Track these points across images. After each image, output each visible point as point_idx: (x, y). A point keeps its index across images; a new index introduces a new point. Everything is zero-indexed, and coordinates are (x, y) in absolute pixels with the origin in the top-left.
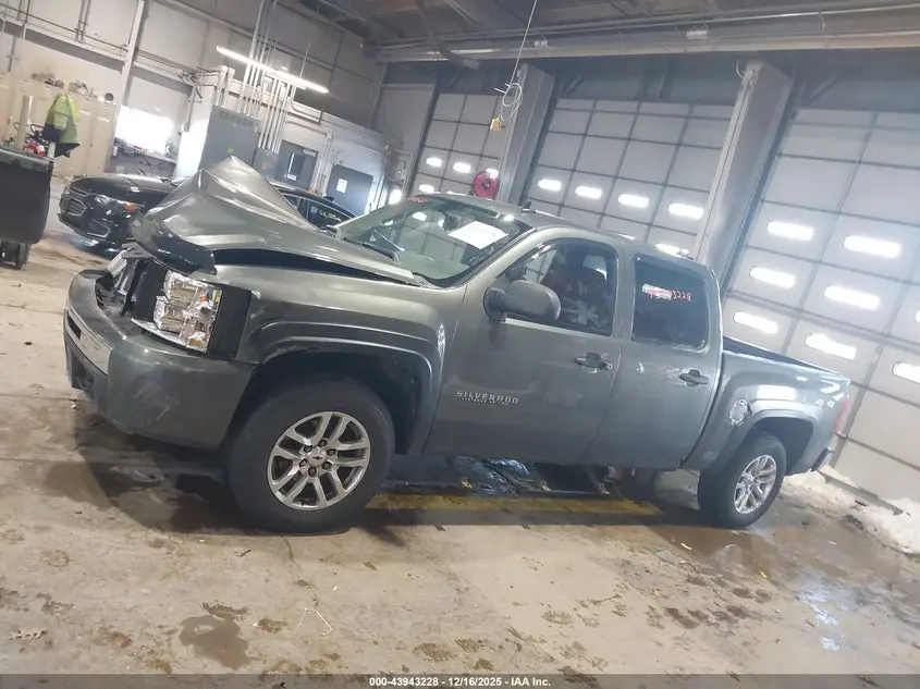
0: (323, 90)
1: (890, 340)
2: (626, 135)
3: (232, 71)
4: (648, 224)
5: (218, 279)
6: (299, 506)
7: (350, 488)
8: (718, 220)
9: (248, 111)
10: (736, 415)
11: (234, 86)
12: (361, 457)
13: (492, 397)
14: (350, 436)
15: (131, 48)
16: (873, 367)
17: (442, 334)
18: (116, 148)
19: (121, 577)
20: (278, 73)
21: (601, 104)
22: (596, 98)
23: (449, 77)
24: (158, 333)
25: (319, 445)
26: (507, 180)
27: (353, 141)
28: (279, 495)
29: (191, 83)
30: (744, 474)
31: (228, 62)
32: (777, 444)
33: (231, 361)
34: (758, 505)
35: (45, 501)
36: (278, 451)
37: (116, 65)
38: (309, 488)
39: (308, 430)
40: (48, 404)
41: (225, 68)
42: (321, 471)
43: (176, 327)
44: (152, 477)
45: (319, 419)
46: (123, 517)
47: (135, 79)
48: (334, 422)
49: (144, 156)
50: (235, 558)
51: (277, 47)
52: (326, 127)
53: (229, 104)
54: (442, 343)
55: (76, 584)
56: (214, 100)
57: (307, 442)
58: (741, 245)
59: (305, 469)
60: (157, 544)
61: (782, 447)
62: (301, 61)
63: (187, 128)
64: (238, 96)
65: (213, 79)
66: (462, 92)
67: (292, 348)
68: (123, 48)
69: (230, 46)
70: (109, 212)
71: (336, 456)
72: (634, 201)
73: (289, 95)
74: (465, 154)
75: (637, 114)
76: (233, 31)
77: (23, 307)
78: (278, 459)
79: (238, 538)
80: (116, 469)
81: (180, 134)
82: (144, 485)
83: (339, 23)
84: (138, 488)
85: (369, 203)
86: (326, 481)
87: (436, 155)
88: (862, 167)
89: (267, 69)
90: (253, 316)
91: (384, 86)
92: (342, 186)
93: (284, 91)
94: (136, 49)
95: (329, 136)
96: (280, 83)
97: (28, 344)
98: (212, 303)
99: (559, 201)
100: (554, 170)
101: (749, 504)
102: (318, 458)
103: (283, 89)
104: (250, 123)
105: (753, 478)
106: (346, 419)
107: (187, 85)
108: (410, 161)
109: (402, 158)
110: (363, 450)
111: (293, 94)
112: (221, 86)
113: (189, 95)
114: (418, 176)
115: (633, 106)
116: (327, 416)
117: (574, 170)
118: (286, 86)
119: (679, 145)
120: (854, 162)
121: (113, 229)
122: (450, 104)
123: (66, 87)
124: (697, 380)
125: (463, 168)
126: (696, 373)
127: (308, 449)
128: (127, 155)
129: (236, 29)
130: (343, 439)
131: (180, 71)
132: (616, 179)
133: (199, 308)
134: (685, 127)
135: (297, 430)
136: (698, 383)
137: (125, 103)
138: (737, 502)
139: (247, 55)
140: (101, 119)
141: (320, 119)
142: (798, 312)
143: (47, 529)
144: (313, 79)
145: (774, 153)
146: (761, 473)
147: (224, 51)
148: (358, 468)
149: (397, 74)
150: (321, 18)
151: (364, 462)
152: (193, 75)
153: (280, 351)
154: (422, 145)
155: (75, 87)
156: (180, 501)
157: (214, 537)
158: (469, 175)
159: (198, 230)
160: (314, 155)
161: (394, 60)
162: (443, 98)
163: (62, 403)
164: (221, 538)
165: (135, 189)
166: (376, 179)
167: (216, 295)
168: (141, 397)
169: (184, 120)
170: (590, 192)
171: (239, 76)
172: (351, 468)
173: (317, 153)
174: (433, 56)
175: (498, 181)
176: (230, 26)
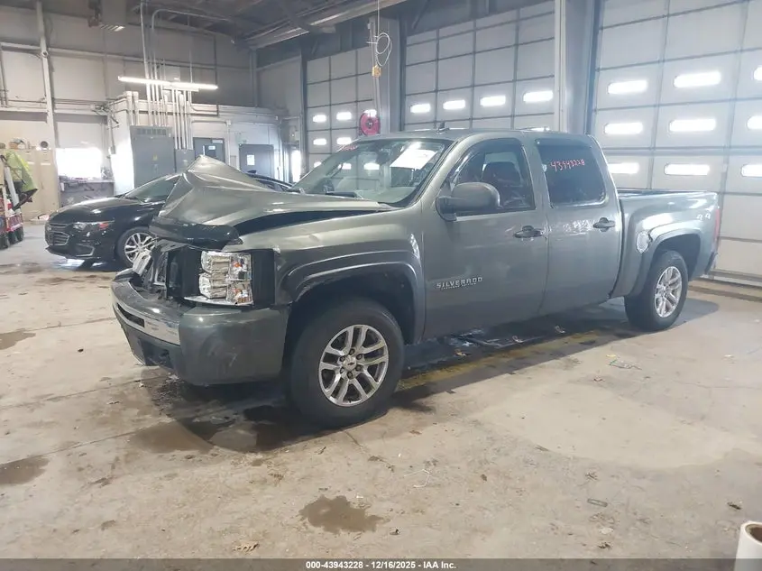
0: (213, 87)
1: (732, 150)
2: (471, 50)
3: (136, 94)
4: (511, 116)
5: (245, 247)
6: (348, 404)
7: (380, 380)
8: (567, 95)
9: (159, 122)
10: (642, 245)
11: (142, 105)
12: (382, 355)
13: (463, 281)
14: (370, 340)
15: (49, 100)
16: (725, 175)
17: (414, 242)
18: (62, 185)
19: (247, 493)
20: (173, 84)
21: (443, 32)
22: (437, 28)
23: (311, 46)
24: (209, 301)
25: (350, 354)
26: (385, 115)
27: (250, 121)
28: (332, 399)
29: (105, 114)
30: (658, 286)
31: (128, 87)
32: (676, 256)
33: (271, 307)
34: (674, 307)
35: (161, 456)
36: (323, 366)
37: (41, 117)
38: (352, 389)
39: (339, 344)
40: (121, 389)
41: (129, 93)
42: (356, 373)
43: (223, 293)
44: (227, 418)
45: (345, 334)
46: (223, 451)
47: (59, 124)
48: (357, 332)
49: (86, 184)
50: (317, 455)
51: (167, 63)
52: (223, 117)
53: (142, 121)
54: (416, 250)
55: (218, 506)
56: (129, 122)
57: (341, 353)
58: (590, 111)
59: (345, 374)
60: (257, 463)
61: (680, 257)
62: (188, 69)
63: (114, 150)
64: (147, 112)
65: (122, 105)
66: (325, 55)
67: (315, 284)
68: (42, 101)
69: (125, 74)
70: (88, 234)
71: (363, 359)
72: (494, 101)
73: (187, 100)
74: (342, 105)
75: (475, 30)
76: (124, 60)
77: (60, 326)
78: (325, 371)
79: (313, 441)
80: (197, 420)
81: (109, 157)
82: (226, 425)
83: (208, 28)
84: (222, 429)
85: (276, 168)
86: (362, 379)
87: (320, 112)
88: (671, 18)
89: (164, 83)
90: (279, 268)
91: (260, 69)
92: (251, 160)
93: (183, 97)
94: (53, 99)
95: (229, 123)
96: (177, 93)
97: (81, 350)
98: (245, 267)
99: (432, 119)
100: (420, 96)
101: (667, 309)
102: (352, 364)
103: (181, 96)
104: (163, 132)
105: (665, 288)
106: (365, 328)
107: (102, 115)
108: (299, 123)
109: (291, 124)
110: (382, 349)
111: (190, 98)
112: (131, 108)
113: (106, 123)
114: (310, 133)
115: (470, 25)
116: (350, 330)
117: (436, 91)
118: (182, 92)
119: (517, 45)
120: (664, 16)
121: (96, 246)
122: (318, 68)
123: (7, 147)
124: (607, 225)
125: (344, 116)
126: (605, 220)
127: (342, 358)
128: (72, 187)
129: (127, 58)
130: (365, 345)
131: (93, 107)
132: (473, 88)
133: (237, 273)
134: (517, 29)
135: (333, 346)
136: (608, 228)
137: (58, 145)
138: (658, 310)
139: (144, 77)
140: (42, 164)
141: (218, 111)
142: (652, 150)
143: (176, 475)
144: (203, 80)
145: (597, 29)
146: (670, 282)
147: (124, 79)
148: (382, 364)
149: (268, 56)
150: (194, 29)
151: (385, 358)
152: (104, 106)
153: (306, 289)
154: (306, 108)
155: (15, 144)
156: (255, 428)
157: (294, 446)
158: (352, 120)
159: (212, 216)
160: (221, 142)
161: (262, 46)
162: (312, 65)
163: (131, 386)
164: (300, 445)
165: (96, 211)
166: (276, 147)
167: (247, 259)
168: (213, 354)
169: (109, 145)
170: (455, 105)
171: (143, 96)
172: (376, 365)
173: (223, 139)
174: (294, 32)
175: (378, 118)
176: (121, 57)
